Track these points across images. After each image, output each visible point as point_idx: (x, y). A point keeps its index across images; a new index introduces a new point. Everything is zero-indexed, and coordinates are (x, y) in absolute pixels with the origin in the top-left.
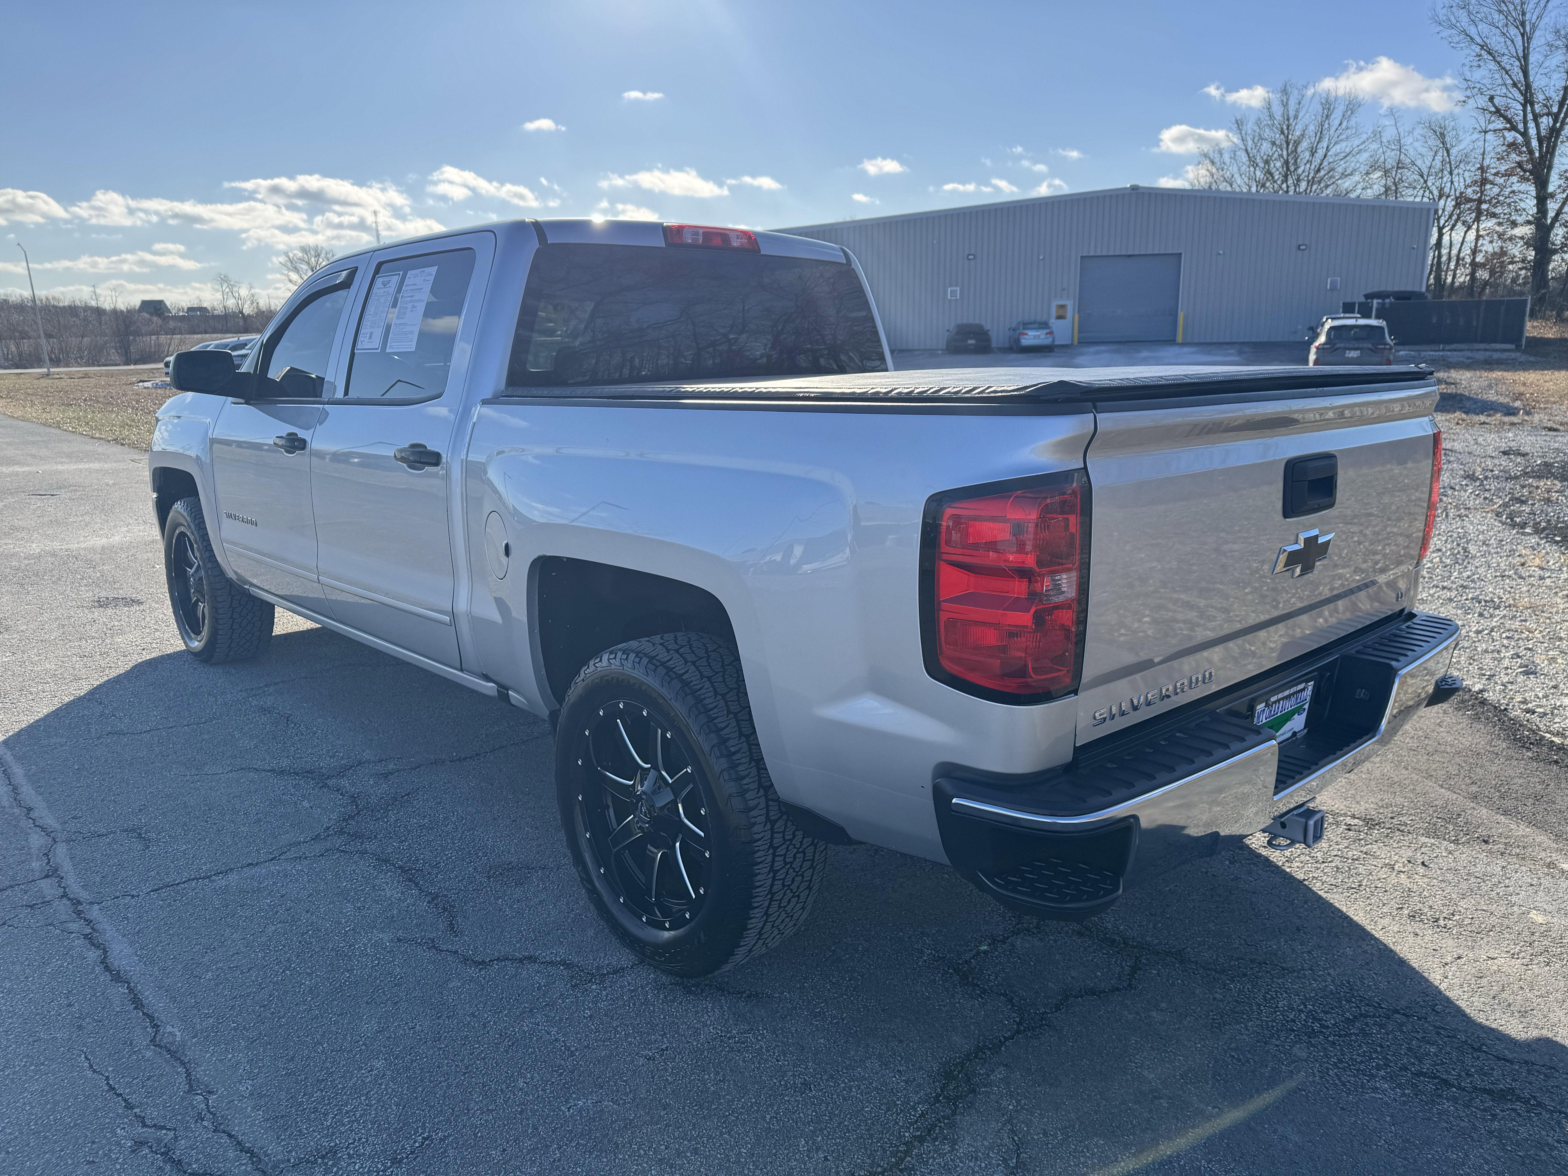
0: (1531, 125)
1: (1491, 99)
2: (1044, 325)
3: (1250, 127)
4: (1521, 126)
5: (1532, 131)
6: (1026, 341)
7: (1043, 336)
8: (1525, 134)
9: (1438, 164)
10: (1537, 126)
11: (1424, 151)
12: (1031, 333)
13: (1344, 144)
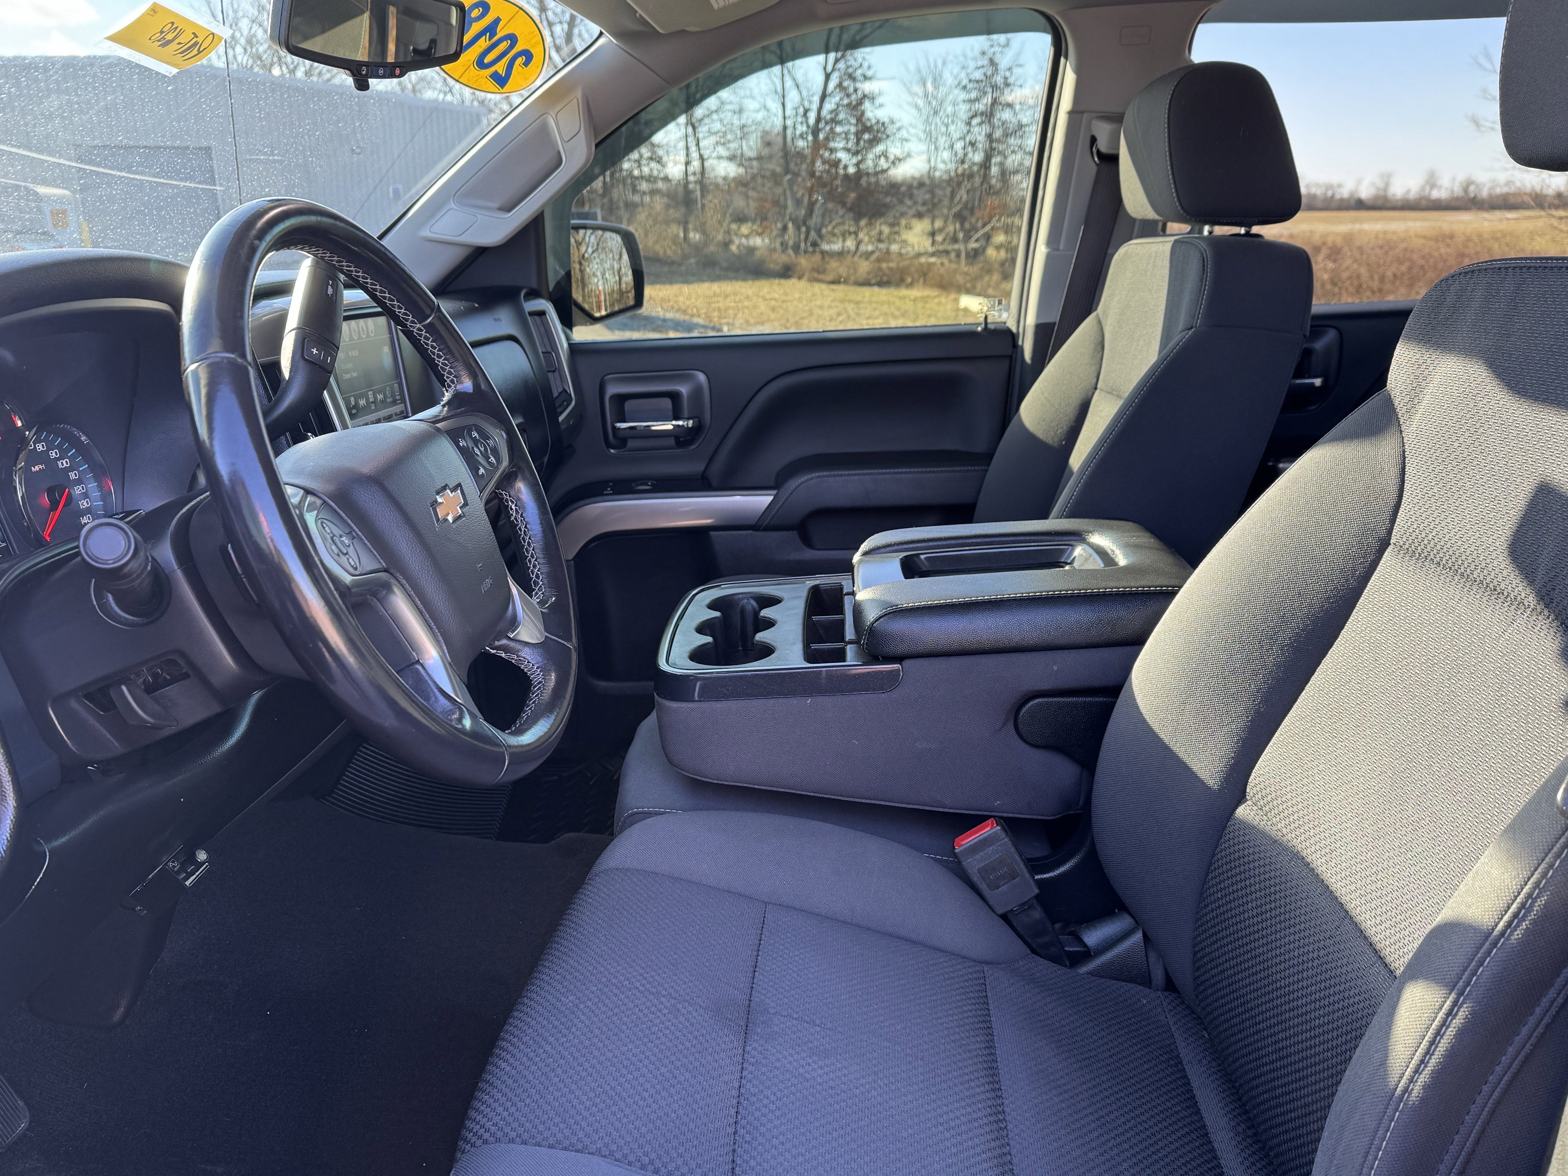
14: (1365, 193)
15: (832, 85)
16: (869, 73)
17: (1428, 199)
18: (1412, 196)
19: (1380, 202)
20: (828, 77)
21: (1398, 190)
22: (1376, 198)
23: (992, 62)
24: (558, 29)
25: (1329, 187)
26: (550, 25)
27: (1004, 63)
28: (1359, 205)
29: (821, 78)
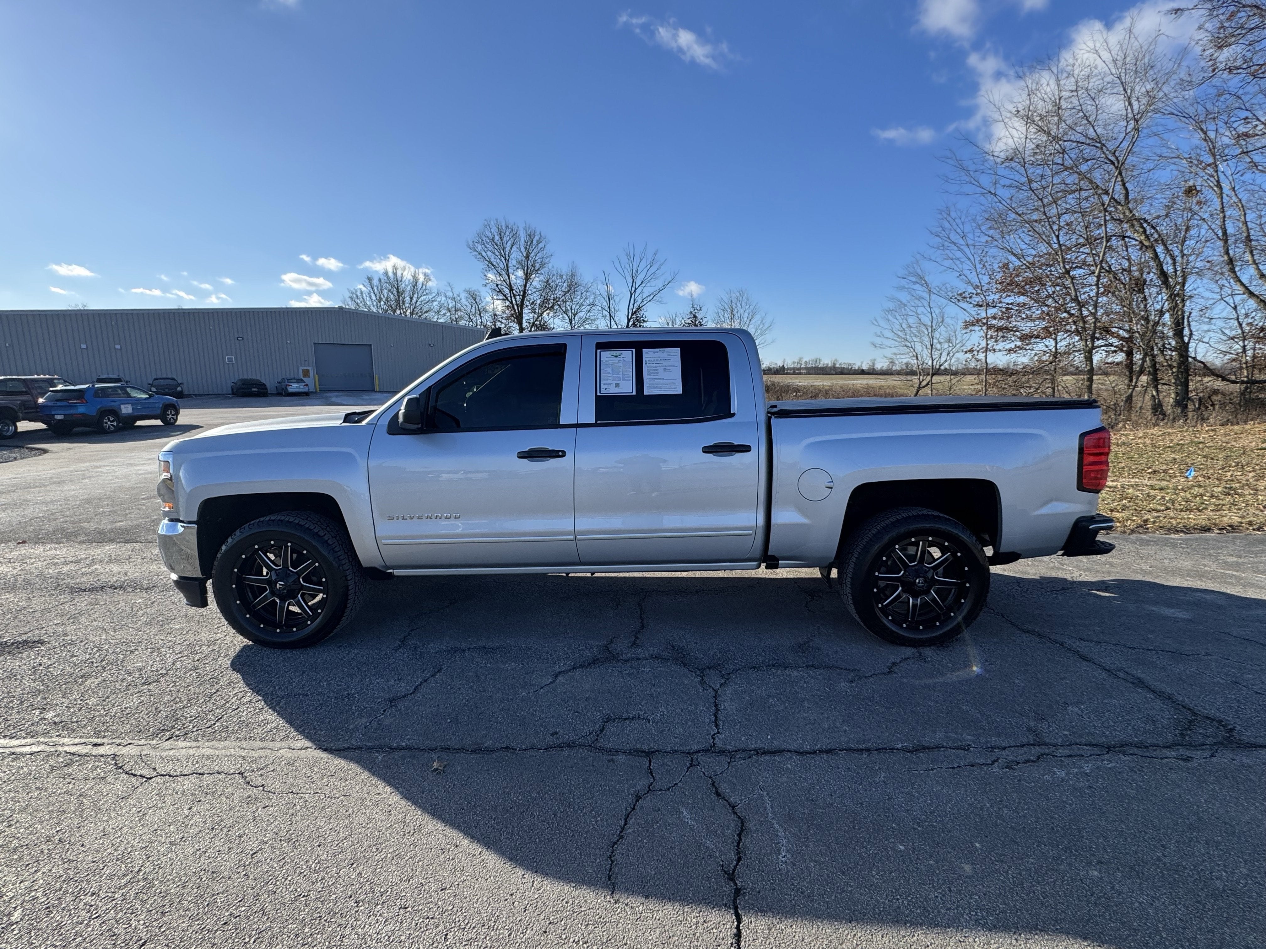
0: (513, 299)
1: (497, 285)
2: (299, 381)
3: (375, 282)
4: (509, 298)
5: (514, 302)
6: (290, 390)
7: (302, 387)
8: (511, 303)
9: (473, 311)
10: (515, 299)
11: (467, 304)
12: (295, 385)
13: (425, 297)
14: (865, 367)
15: (630, 323)
16: (646, 319)
17: (891, 369)
18: (885, 368)
19: (871, 371)
20: (629, 321)
21: (878, 366)
22: (869, 369)
23: (695, 316)
24: (518, 298)
25: (850, 364)
26: (515, 296)
27: (699, 316)
28: (862, 372)
29: (626, 321)
